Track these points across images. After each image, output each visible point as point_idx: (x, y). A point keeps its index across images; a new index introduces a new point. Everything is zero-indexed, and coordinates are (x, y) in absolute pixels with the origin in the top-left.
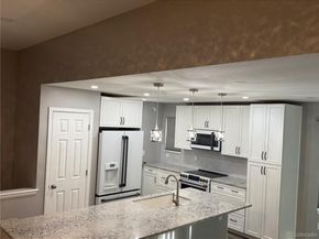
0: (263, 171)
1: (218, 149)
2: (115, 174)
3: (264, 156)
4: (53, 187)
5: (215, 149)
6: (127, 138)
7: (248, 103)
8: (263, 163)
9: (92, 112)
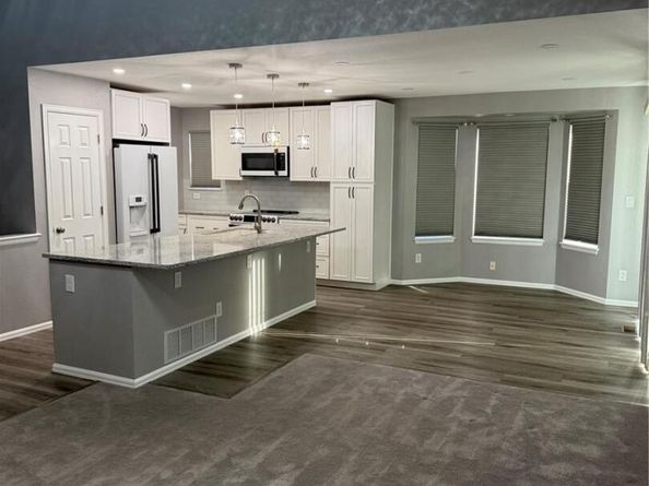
0: (351, 193)
1: (284, 173)
2: (144, 212)
3: (352, 173)
4: (59, 231)
5: (281, 173)
6: (156, 156)
7: (327, 103)
8: (351, 183)
9: (100, 114)
